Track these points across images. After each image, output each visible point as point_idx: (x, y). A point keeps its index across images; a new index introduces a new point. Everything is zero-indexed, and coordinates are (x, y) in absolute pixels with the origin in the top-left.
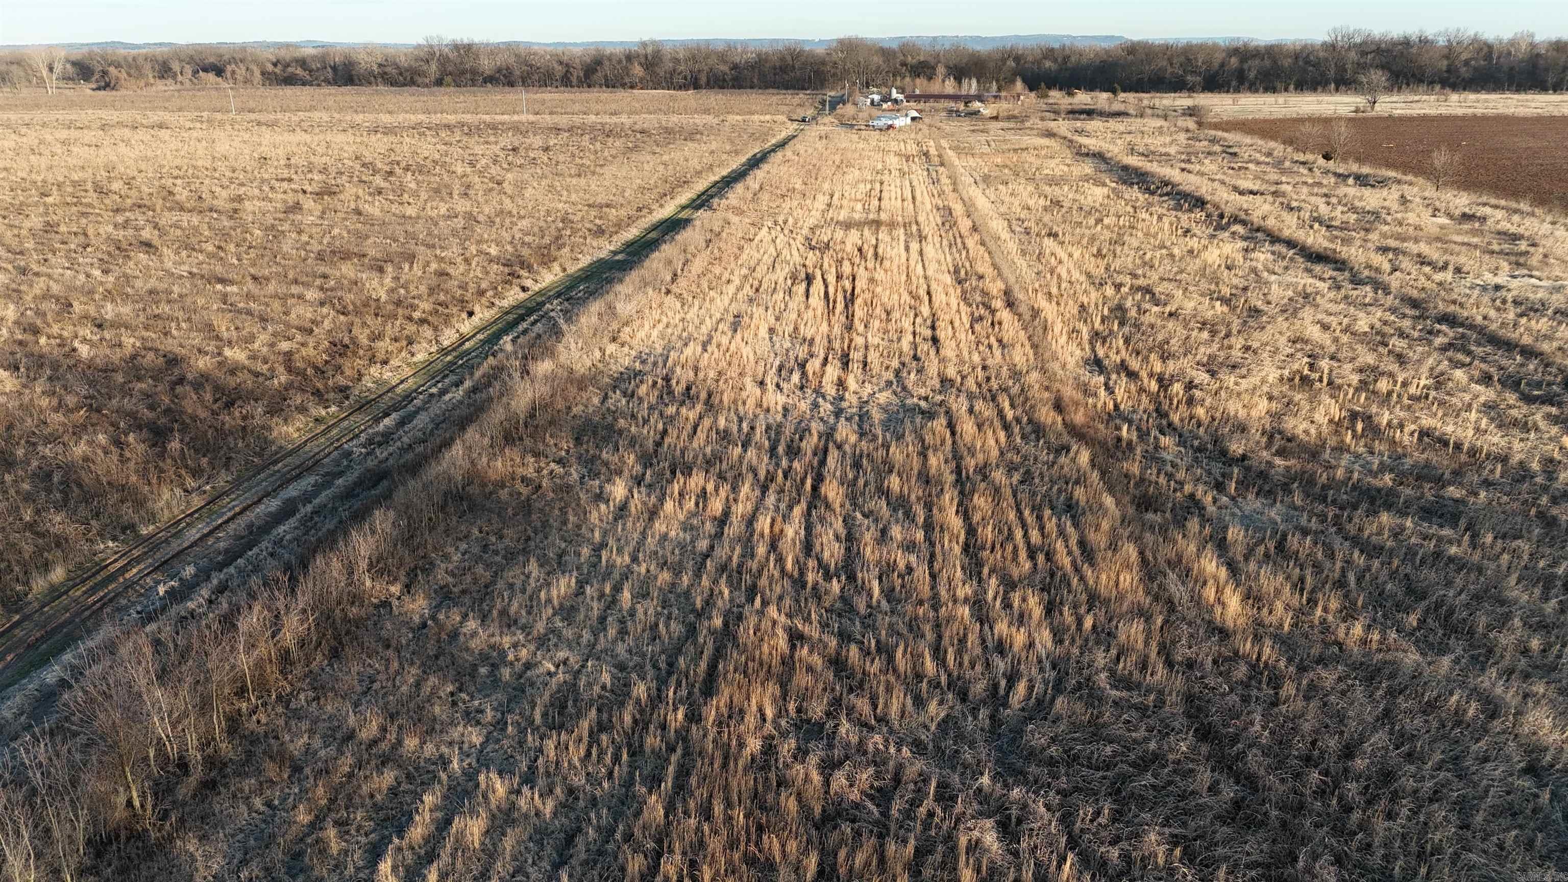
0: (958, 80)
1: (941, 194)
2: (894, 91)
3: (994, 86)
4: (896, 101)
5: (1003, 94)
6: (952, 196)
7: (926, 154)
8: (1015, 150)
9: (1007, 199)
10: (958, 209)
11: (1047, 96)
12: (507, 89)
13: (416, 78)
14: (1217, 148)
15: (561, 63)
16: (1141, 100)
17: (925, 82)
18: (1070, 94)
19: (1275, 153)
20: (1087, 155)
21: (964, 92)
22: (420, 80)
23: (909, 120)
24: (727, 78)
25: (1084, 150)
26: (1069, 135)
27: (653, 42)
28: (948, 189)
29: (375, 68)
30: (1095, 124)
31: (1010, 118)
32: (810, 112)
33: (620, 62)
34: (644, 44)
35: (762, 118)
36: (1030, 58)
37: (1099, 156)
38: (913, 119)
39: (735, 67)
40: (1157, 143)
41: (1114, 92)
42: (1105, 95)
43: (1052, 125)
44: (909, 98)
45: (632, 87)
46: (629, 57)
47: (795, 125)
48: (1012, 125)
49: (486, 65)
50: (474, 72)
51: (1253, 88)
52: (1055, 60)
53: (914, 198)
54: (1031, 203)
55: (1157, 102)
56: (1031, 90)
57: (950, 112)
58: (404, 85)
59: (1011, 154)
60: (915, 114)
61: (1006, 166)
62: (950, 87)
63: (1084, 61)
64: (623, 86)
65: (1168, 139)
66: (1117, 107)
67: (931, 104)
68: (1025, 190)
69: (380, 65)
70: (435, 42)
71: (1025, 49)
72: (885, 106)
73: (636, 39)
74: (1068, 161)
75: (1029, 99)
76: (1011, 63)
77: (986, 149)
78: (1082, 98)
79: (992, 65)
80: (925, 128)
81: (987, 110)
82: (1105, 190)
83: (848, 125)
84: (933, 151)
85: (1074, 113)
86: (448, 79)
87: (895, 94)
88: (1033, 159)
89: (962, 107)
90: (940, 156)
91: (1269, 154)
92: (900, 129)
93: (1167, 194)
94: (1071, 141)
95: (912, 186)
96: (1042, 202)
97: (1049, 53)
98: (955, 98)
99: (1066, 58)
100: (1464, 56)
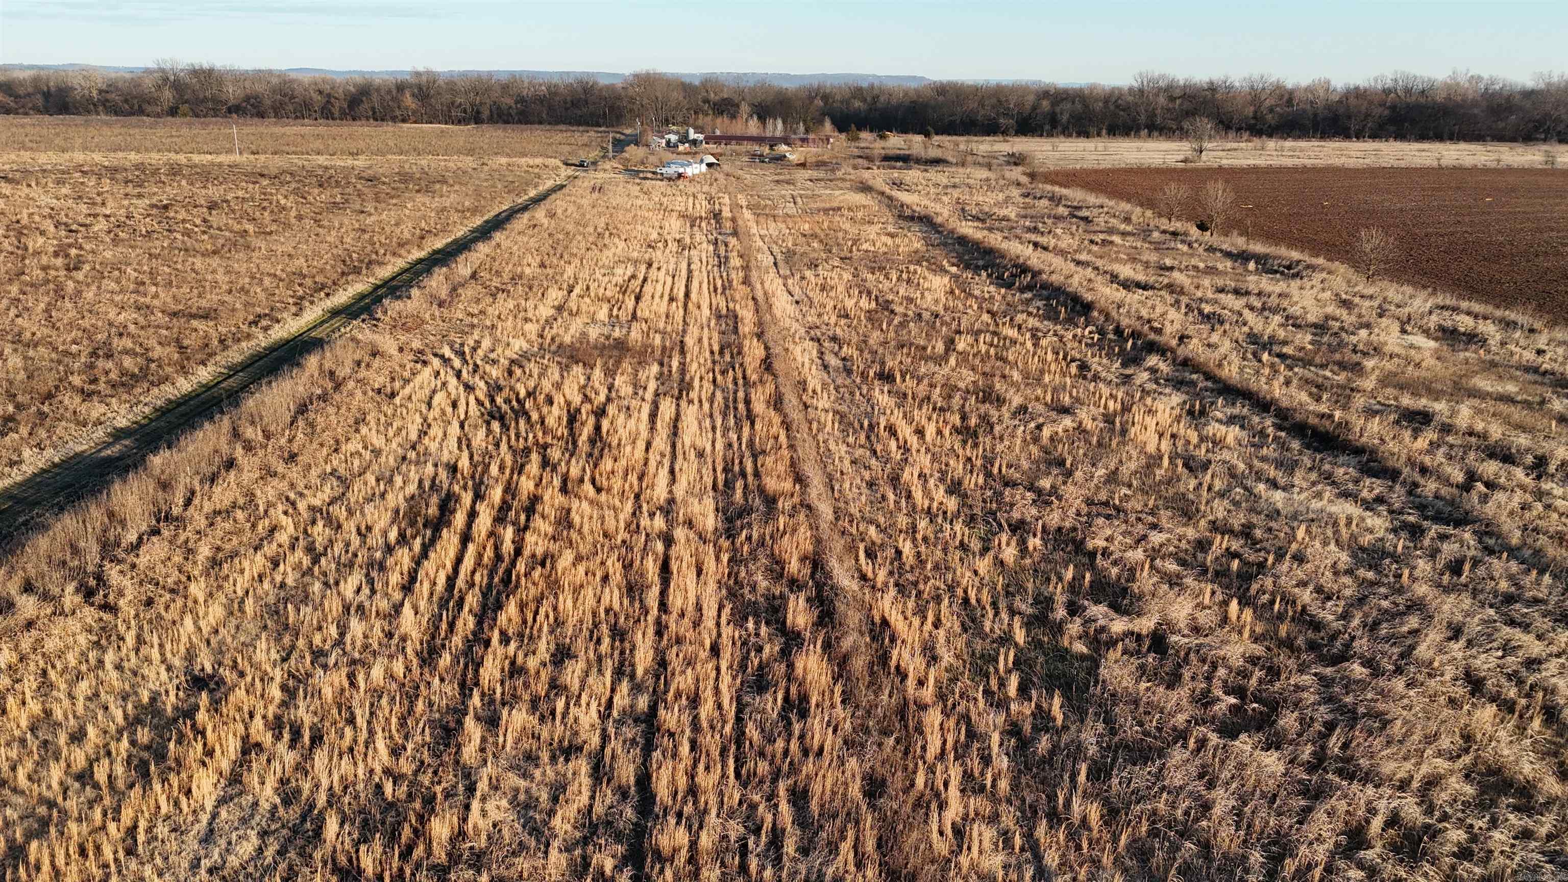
0: (762, 119)
1: (728, 286)
2: (691, 131)
3: (802, 127)
4: (694, 142)
5: (811, 136)
6: (741, 291)
7: (717, 216)
8: (826, 211)
9: (817, 296)
10: (747, 315)
11: (857, 139)
12: (256, 120)
13: (145, 106)
14: (1062, 210)
15: (320, 92)
16: (957, 144)
17: (726, 120)
18: (883, 137)
19: (1134, 218)
20: (912, 218)
21: (769, 134)
22: (149, 109)
23: (704, 167)
24: (513, 112)
25: (908, 212)
26: (887, 190)
27: (428, 73)
28: (737, 277)
29: (95, 93)
30: (913, 175)
31: (820, 164)
32: (594, 154)
33: (389, 92)
34: (418, 74)
35: (531, 162)
36: (838, 97)
37: (926, 221)
38: (710, 165)
39: (521, 100)
40: (988, 200)
41: (927, 135)
42: (919, 138)
43: (866, 175)
44: (708, 140)
45: (404, 121)
46: (401, 87)
47: (570, 171)
48: (822, 175)
49: (232, 93)
50: (216, 100)
51: (1066, 132)
52: (864, 100)
53: (687, 295)
54: (850, 303)
55: (974, 146)
56: (841, 131)
57: (754, 156)
58: (132, 114)
59: (821, 217)
60: (711, 159)
61: (815, 236)
62: (753, 127)
63: (894, 101)
64: (394, 119)
65: (1001, 197)
66: (934, 153)
67: (734, 146)
68: (840, 278)
69: (101, 91)
70: (168, 66)
71: (833, 87)
72: (681, 148)
73: (409, 68)
74: (891, 229)
75: (839, 142)
76: (819, 103)
77: (791, 209)
78: (895, 142)
79: (799, 104)
80: (721, 177)
81: (794, 155)
82: (946, 280)
83: (633, 172)
84: (726, 213)
85: (889, 159)
86: (185, 108)
87: (692, 135)
88: (847, 226)
89: (766, 150)
90: (733, 220)
91: (1127, 220)
92: (692, 180)
93: (1029, 288)
94: (890, 198)
95: (690, 271)
96: (864, 303)
97: (858, 92)
98: (759, 140)
99: (876, 98)
100: (1268, 103)
